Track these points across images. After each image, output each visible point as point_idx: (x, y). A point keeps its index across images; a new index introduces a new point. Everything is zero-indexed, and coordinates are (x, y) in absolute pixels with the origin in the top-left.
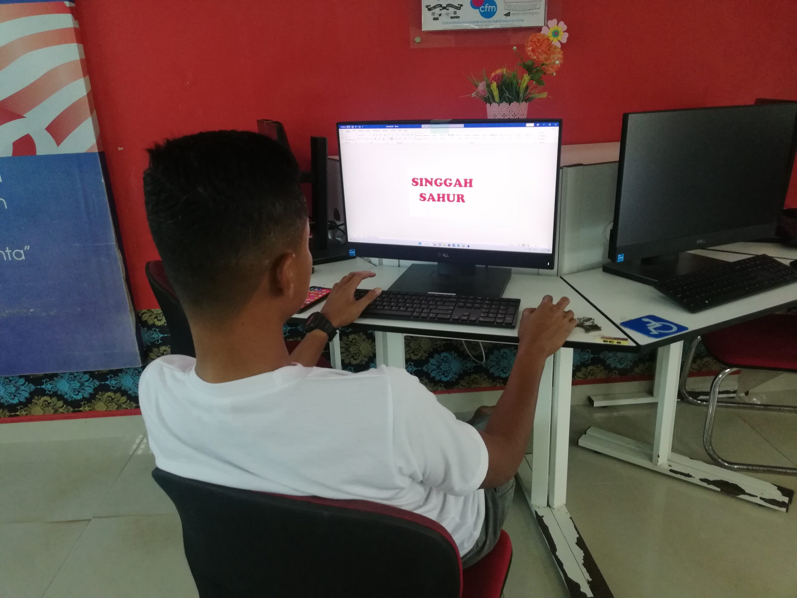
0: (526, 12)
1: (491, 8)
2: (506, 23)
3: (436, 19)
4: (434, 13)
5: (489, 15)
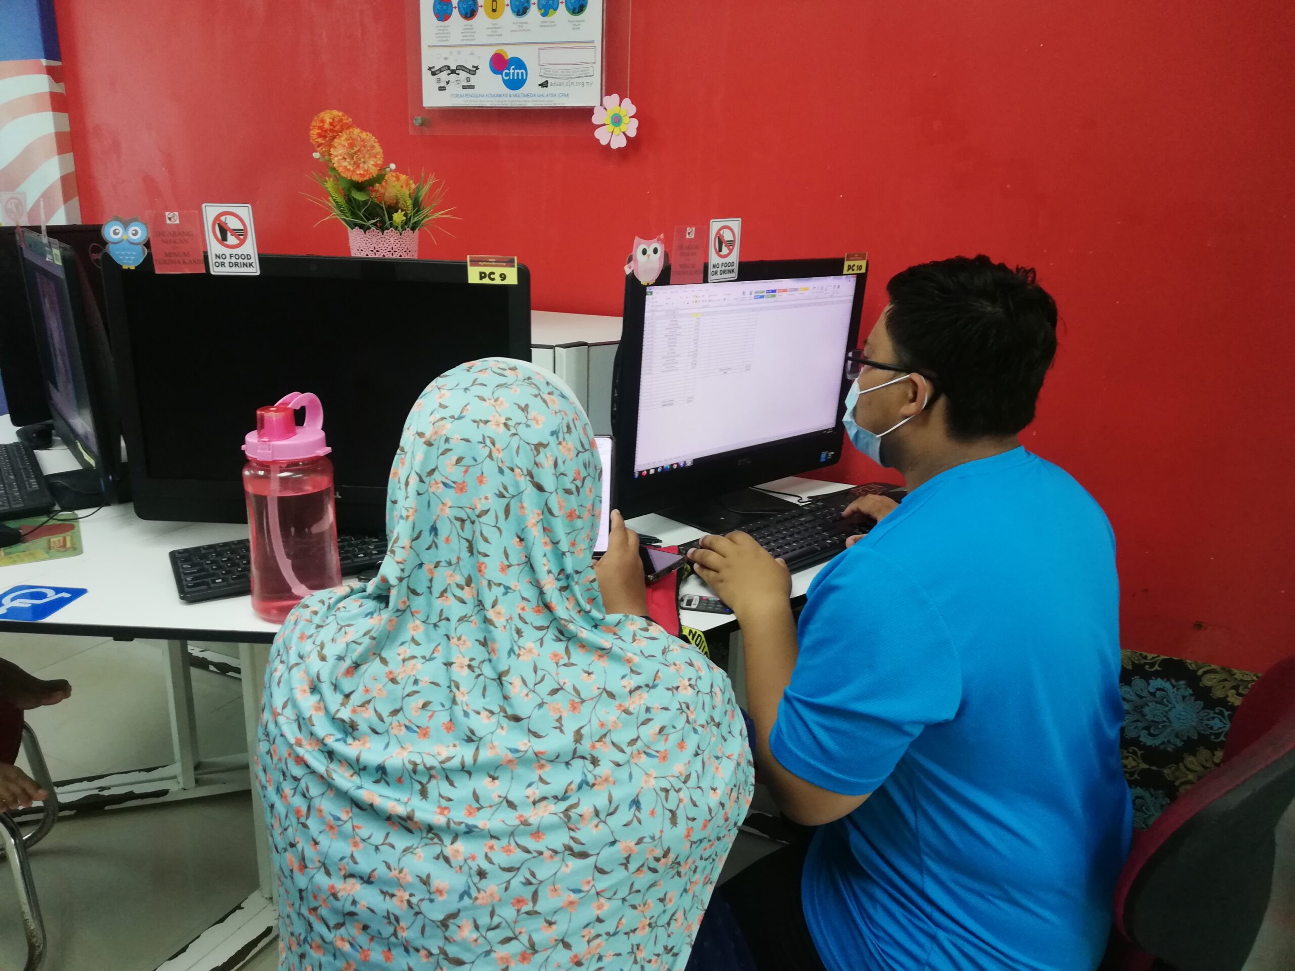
0: (572, 81)
1: (518, 73)
2: (541, 99)
3: (442, 89)
4: (439, 80)
5: (515, 84)
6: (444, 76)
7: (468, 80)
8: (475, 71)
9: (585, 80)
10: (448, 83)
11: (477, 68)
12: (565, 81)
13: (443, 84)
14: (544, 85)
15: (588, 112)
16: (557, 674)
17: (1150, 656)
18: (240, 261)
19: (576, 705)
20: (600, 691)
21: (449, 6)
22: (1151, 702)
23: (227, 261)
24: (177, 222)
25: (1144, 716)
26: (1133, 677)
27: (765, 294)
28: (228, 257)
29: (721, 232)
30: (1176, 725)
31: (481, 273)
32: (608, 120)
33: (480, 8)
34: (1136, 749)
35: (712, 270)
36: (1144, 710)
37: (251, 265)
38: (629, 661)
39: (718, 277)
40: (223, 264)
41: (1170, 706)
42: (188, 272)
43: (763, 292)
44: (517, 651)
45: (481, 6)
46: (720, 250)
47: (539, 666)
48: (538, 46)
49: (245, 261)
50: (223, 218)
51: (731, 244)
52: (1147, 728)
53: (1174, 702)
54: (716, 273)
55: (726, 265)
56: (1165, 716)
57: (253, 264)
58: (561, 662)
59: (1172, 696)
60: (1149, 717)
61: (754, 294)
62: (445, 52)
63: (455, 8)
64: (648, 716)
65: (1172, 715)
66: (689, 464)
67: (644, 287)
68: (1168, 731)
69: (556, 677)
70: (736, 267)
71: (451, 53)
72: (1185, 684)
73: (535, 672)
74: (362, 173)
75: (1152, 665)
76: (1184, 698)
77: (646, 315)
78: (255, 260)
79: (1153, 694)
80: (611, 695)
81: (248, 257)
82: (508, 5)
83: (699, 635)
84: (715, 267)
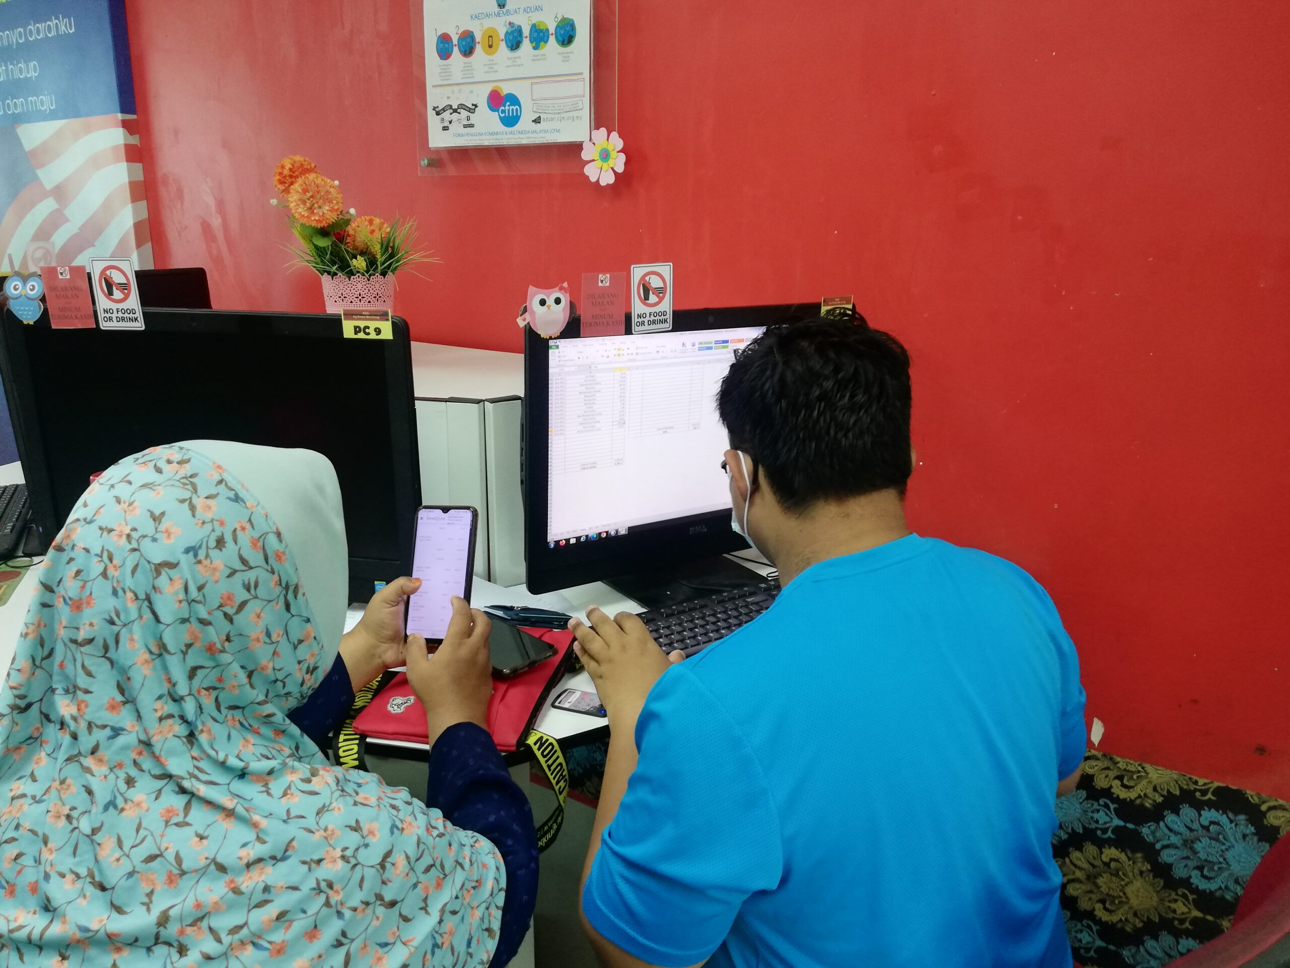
0: (563, 115)
1: (513, 109)
2: (534, 135)
3: (445, 128)
4: (443, 120)
5: (510, 121)
6: (446, 115)
7: (468, 119)
8: (474, 109)
9: (575, 114)
10: (450, 122)
11: (476, 106)
12: (556, 116)
13: (446, 124)
14: (537, 121)
15: (576, 148)
16: (162, 836)
17: (1201, 781)
18: (126, 315)
19: (173, 878)
20: (208, 861)
21: (450, 45)
22: (1203, 837)
23: (114, 316)
24: (68, 277)
25: (1195, 853)
26: (1182, 804)
27: (713, 345)
28: (115, 311)
29: (647, 278)
30: (1236, 868)
31: (355, 327)
32: (596, 156)
33: (477, 44)
34: (1186, 892)
35: (637, 320)
36: (1195, 846)
37: (136, 319)
38: (255, 825)
39: (646, 327)
40: (111, 319)
41: (1227, 844)
42: (80, 327)
43: (711, 343)
44: (120, 802)
45: (479, 43)
46: (647, 297)
47: (144, 825)
48: (529, 82)
49: (131, 315)
50: (108, 272)
51: (660, 292)
52: (1200, 868)
53: (1232, 839)
54: (643, 323)
55: (656, 314)
56: (1221, 856)
57: (139, 319)
58: (175, 820)
59: (1230, 833)
60: (1202, 855)
61: (697, 346)
62: (447, 91)
63: (456, 45)
64: (266, 896)
65: (1229, 855)
66: (623, 532)
67: (546, 342)
68: (1226, 874)
69: (158, 839)
70: (669, 317)
71: (453, 92)
72: (1247, 820)
73: (138, 831)
74: (317, 218)
75: (1204, 792)
76: (1244, 836)
77: (551, 371)
78: (139, 314)
79: (1206, 828)
80: (222, 868)
81: (133, 311)
82: (502, 40)
83: (551, 744)
84: (641, 318)
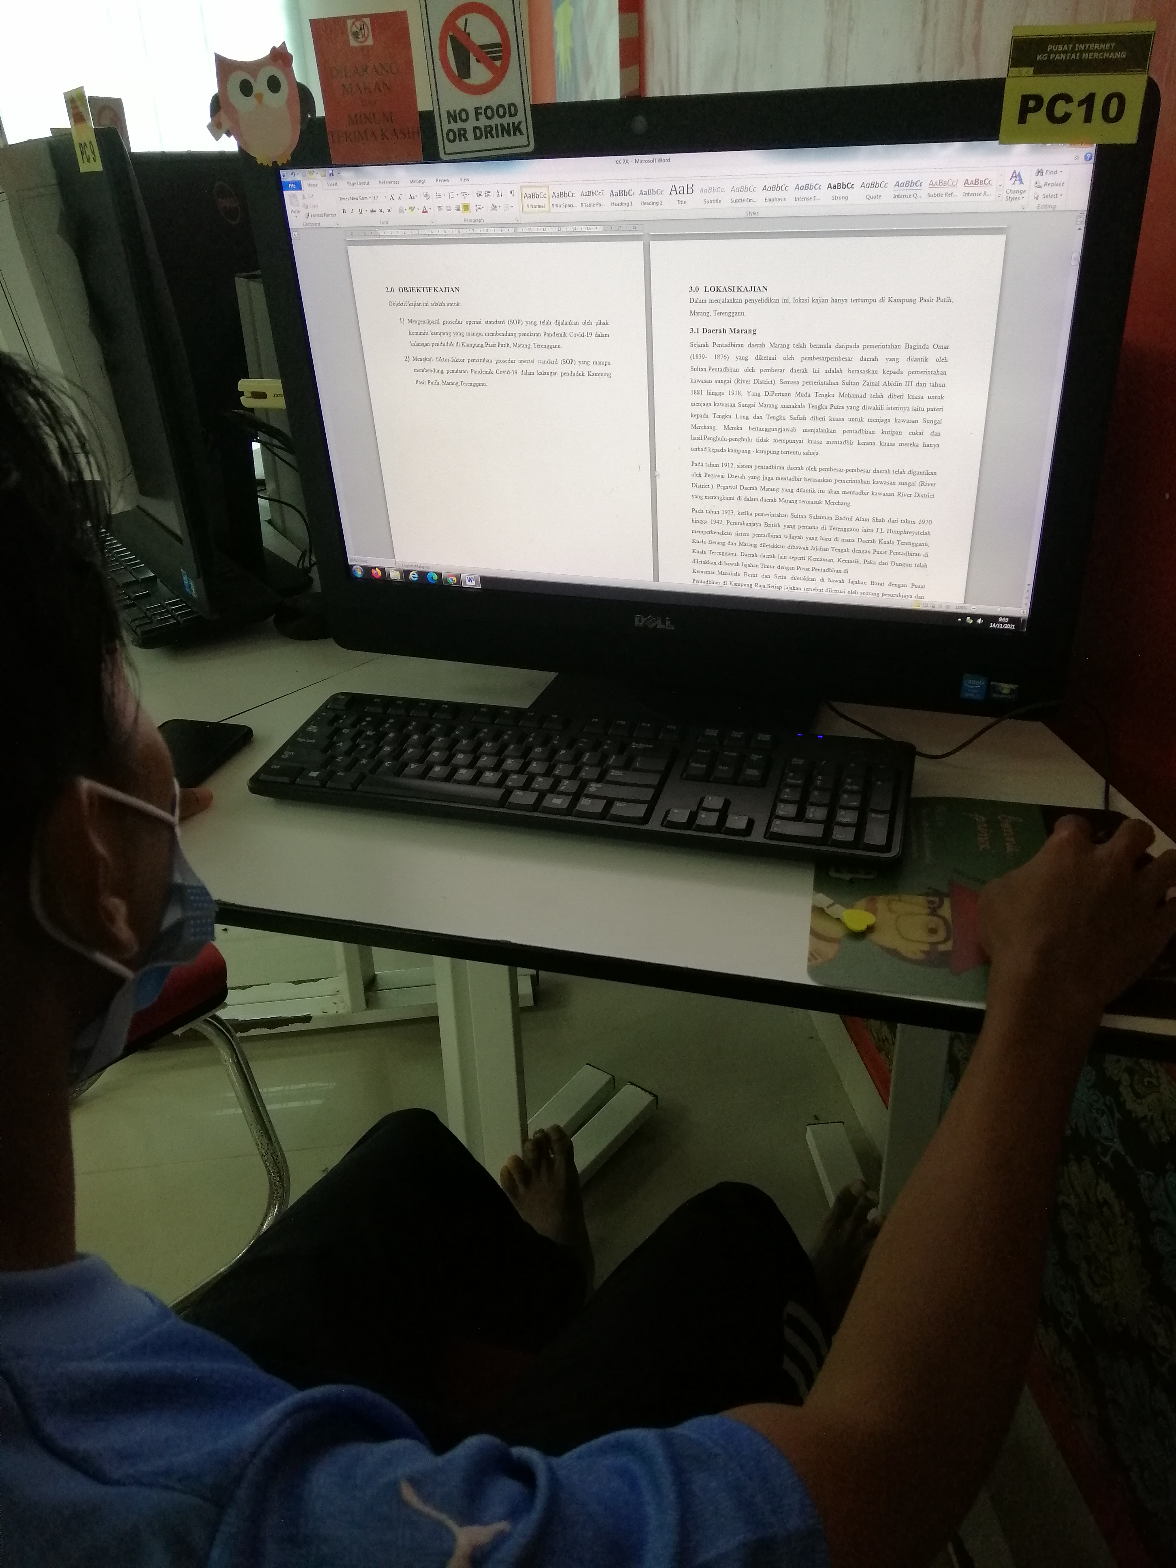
35: (446, 126)
39: (472, 144)
46: (464, 70)
51: (496, 56)
54: (462, 135)
55: (488, 111)
70: (524, 119)
84: (456, 122)
